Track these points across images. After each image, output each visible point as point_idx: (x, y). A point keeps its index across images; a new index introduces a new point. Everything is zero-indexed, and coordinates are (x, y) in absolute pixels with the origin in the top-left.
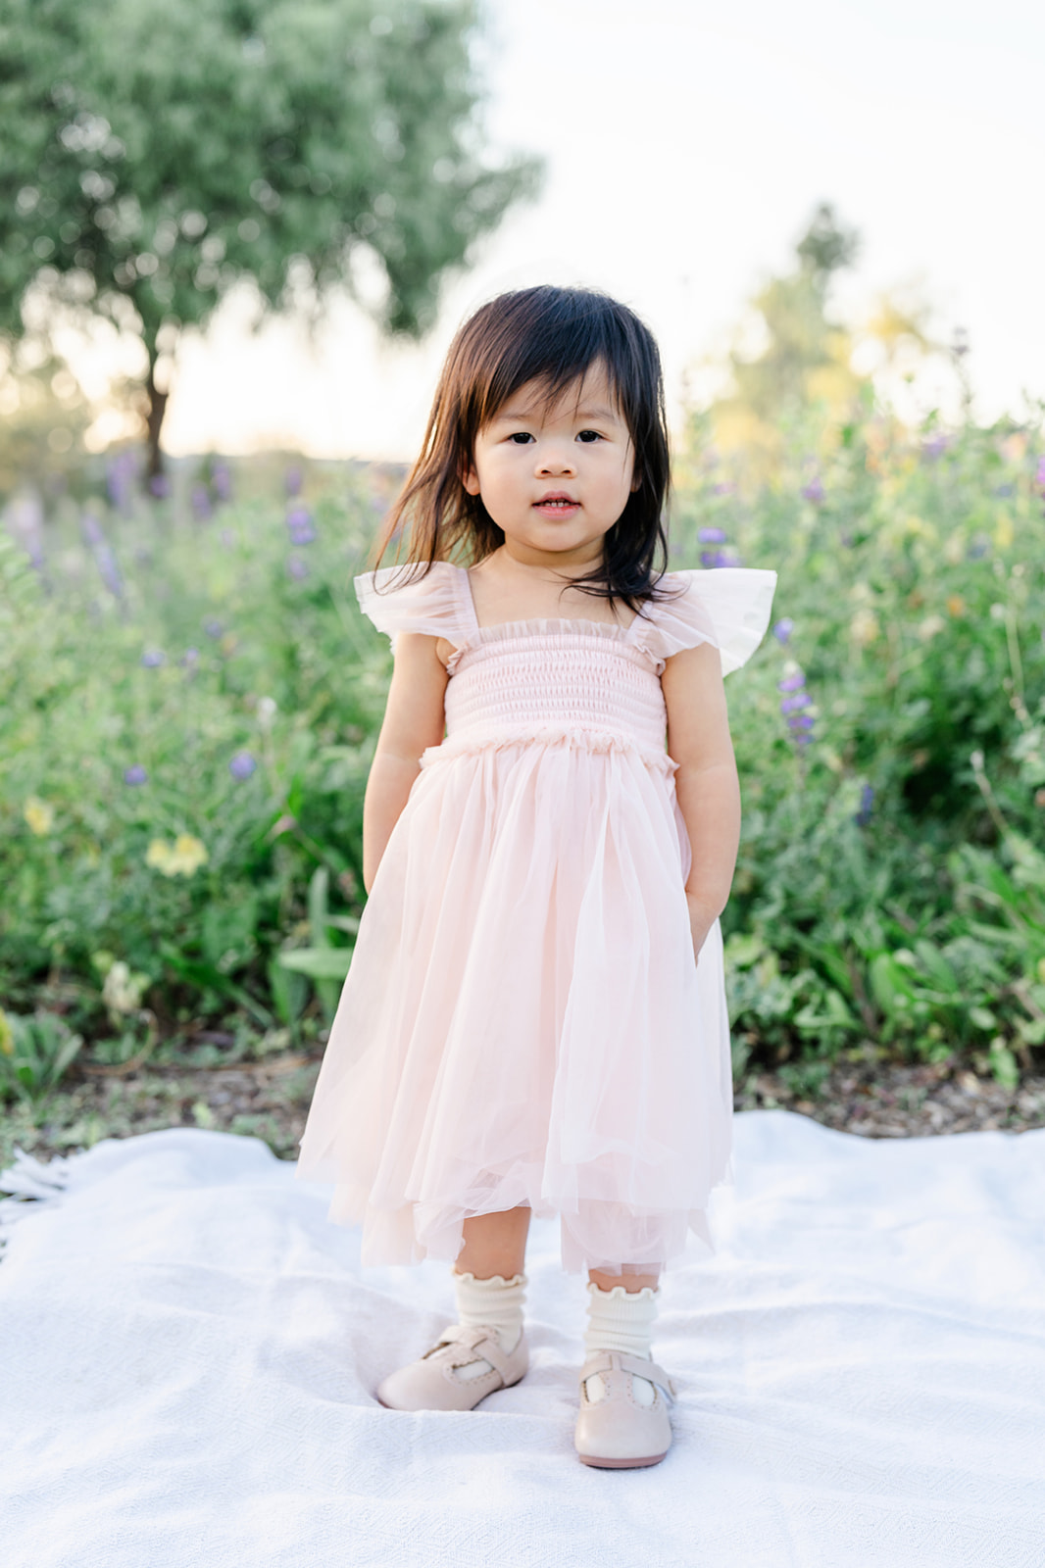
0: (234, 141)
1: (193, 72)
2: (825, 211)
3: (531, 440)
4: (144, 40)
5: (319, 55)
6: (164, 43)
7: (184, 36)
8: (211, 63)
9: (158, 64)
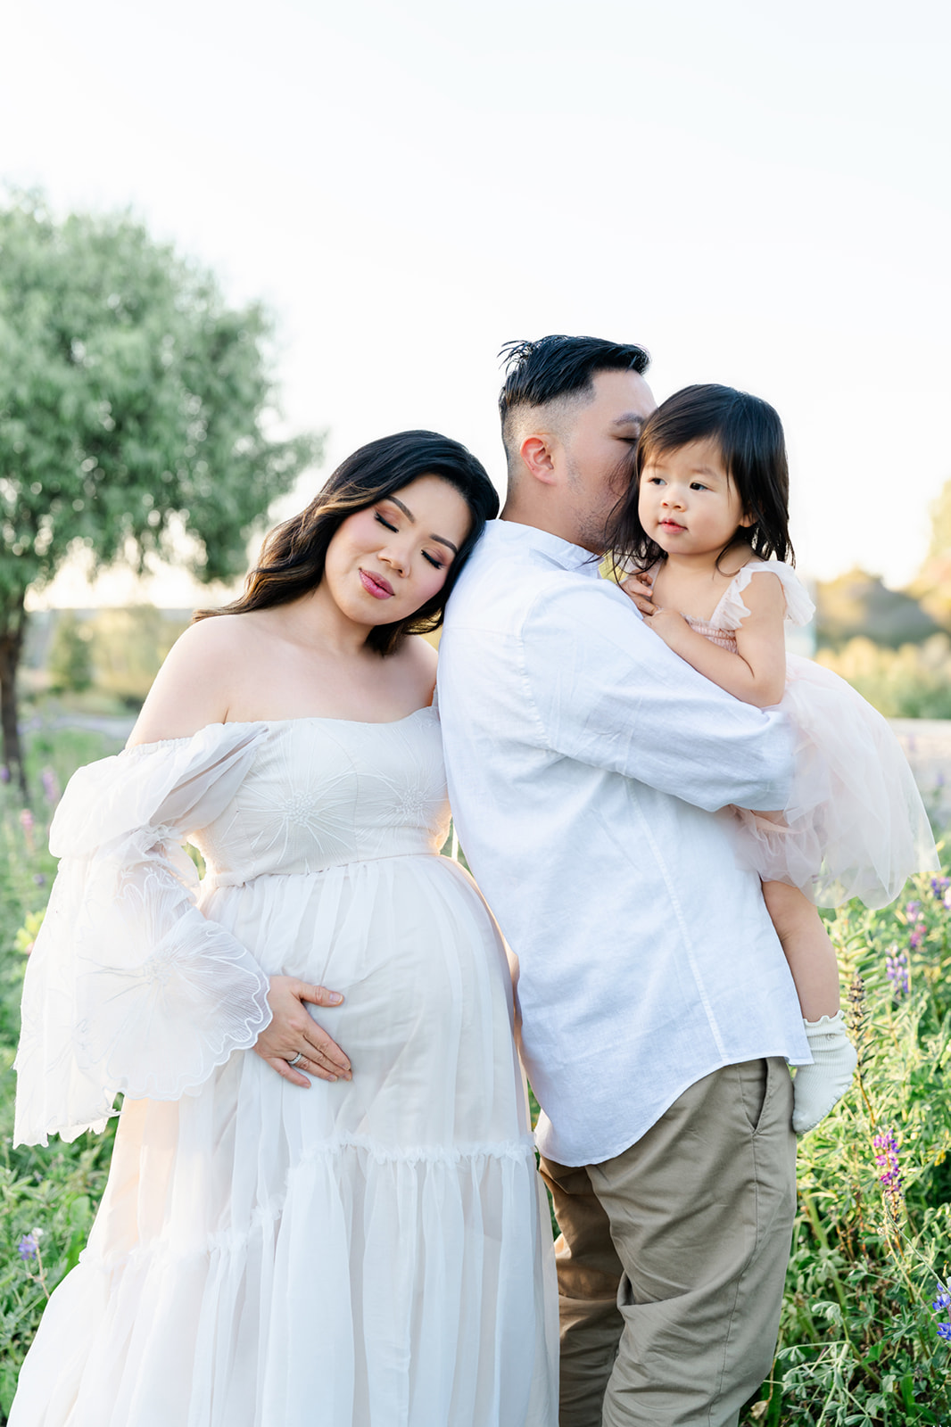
5: (132, 372)
7: (17, 364)
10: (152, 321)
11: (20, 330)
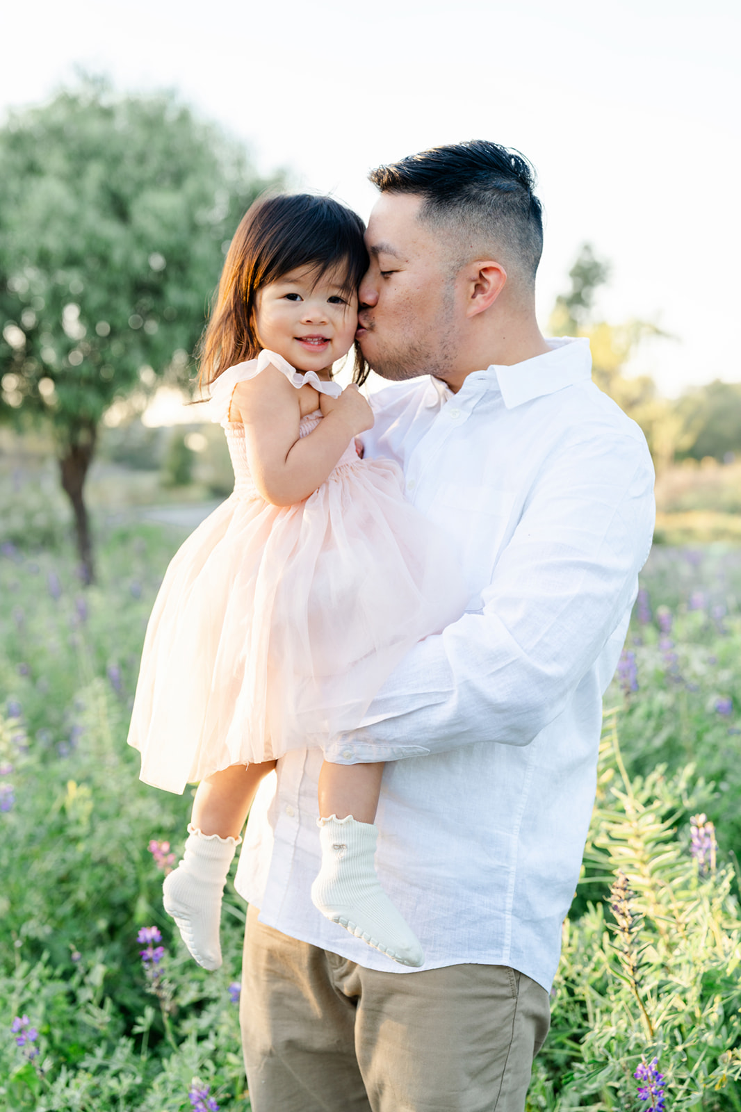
0: (113, 289)
1: (79, 244)
2: (587, 248)
3: (298, 299)
4: (45, 225)
5: (171, 227)
6: (59, 226)
7: (74, 221)
8: (92, 237)
9: (53, 242)
10: (191, 186)
11: (78, 193)
